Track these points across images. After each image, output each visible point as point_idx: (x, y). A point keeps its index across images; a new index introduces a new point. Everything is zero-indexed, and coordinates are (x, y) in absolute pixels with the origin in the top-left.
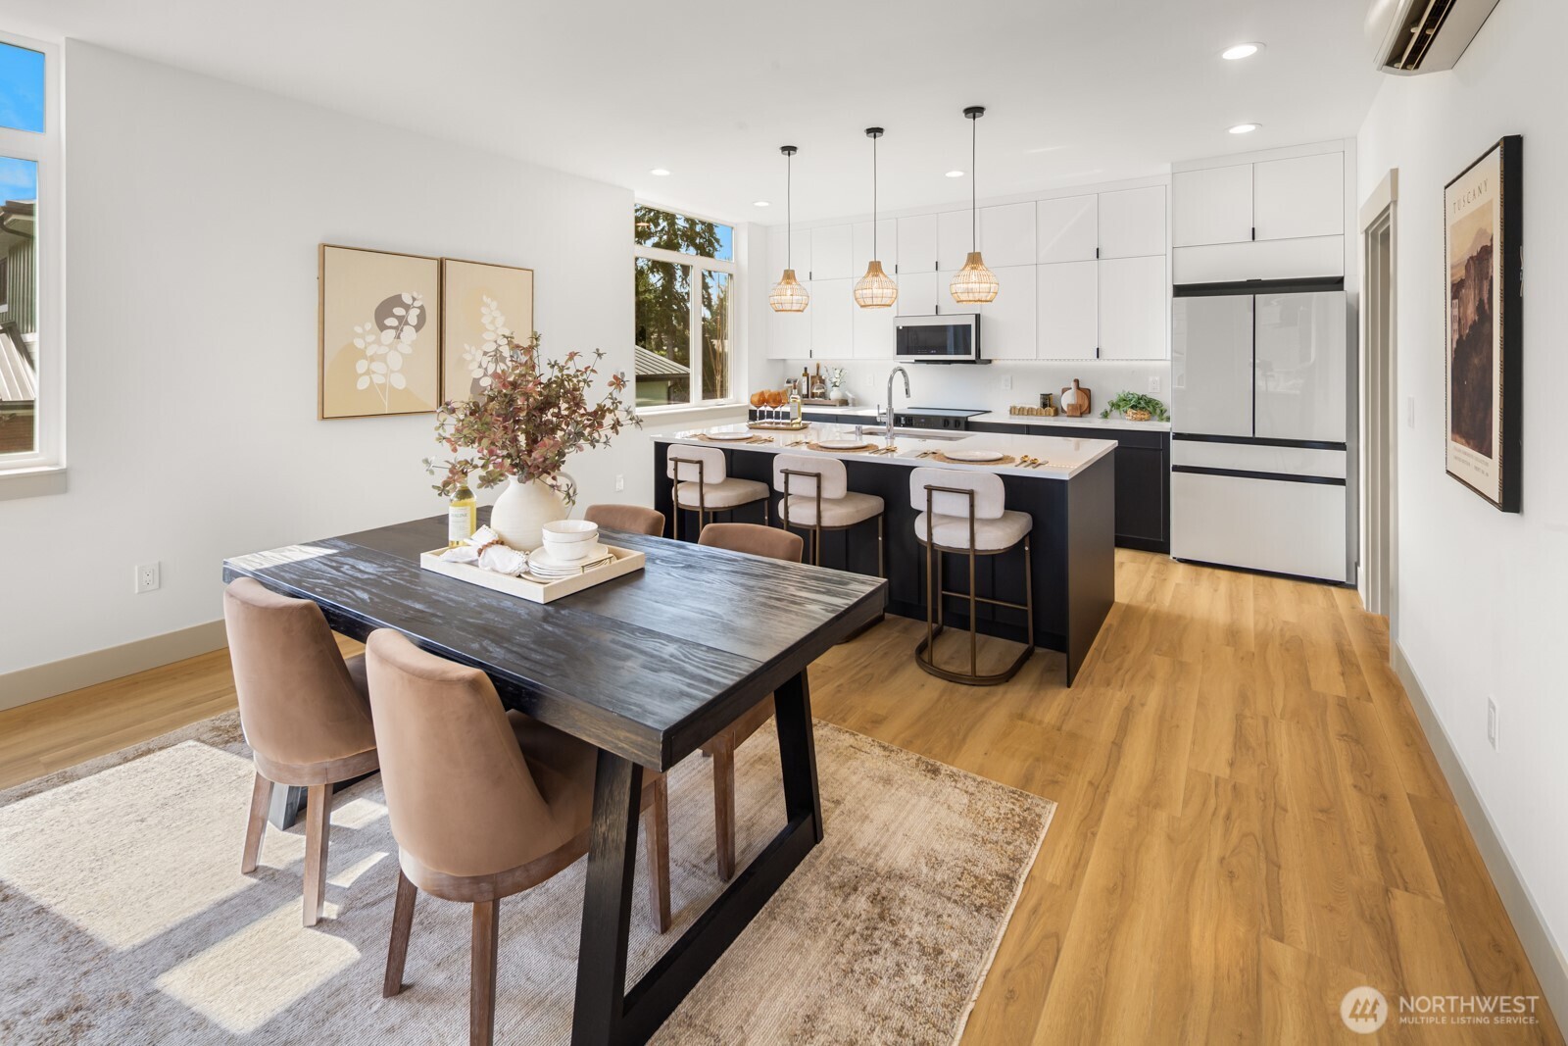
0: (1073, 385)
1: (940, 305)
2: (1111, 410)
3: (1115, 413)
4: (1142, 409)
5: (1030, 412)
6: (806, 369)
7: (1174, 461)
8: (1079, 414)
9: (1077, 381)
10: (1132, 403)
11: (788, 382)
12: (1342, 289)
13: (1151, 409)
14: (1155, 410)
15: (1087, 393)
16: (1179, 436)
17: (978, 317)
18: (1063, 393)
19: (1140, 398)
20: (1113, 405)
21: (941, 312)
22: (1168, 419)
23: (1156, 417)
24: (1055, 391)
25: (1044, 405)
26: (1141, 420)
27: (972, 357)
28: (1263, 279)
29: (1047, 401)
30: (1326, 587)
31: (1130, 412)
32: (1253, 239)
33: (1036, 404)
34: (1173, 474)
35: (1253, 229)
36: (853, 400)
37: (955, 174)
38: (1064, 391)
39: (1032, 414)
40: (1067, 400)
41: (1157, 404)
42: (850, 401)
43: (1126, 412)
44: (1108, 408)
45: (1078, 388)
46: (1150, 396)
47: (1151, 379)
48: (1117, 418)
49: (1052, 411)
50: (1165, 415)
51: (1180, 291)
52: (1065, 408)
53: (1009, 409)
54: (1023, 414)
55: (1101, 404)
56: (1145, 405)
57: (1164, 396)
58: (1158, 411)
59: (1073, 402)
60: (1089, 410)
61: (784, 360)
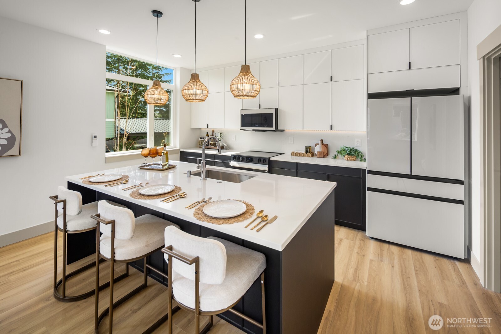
0: (320, 142)
1: (261, 104)
2: (338, 155)
3: (340, 156)
4: (352, 155)
5: (300, 155)
6: (207, 133)
7: (368, 185)
8: (322, 156)
9: (322, 141)
10: (348, 152)
11: (201, 138)
12: (458, 94)
13: (356, 155)
14: (358, 155)
15: (326, 146)
16: (371, 172)
17: (276, 110)
18: (316, 146)
19: (351, 150)
20: (339, 152)
21: (262, 107)
22: (365, 160)
23: (359, 159)
24: (312, 144)
25: (307, 152)
26: (352, 160)
27: (274, 128)
28: (415, 89)
29: (309, 150)
30: (452, 261)
31: (347, 156)
32: (410, 68)
33: (303, 151)
34: (368, 193)
35: (410, 63)
36: (226, 147)
37: (259, 36)
38: (316, 145)
39: (301, 156)
40: (317, 149)
41: (359, 152)
42: (225, 147)
43: (345, 156)
44: (336, 154)
45: (322, 144)
46: (356, 148)
47: (357, 140)
48: (341, 159)
49: (310, 154)
50: (363, 158)
51: (371, 96)
52: (316, 153)
53: (291, 153)
54: (297, 156)
55: (333, 153)
56: (354, 153)
57: (363, 149)
58: (360, 156)
59: (320, 151)
60: (328, 154)
61: (200, 129)
